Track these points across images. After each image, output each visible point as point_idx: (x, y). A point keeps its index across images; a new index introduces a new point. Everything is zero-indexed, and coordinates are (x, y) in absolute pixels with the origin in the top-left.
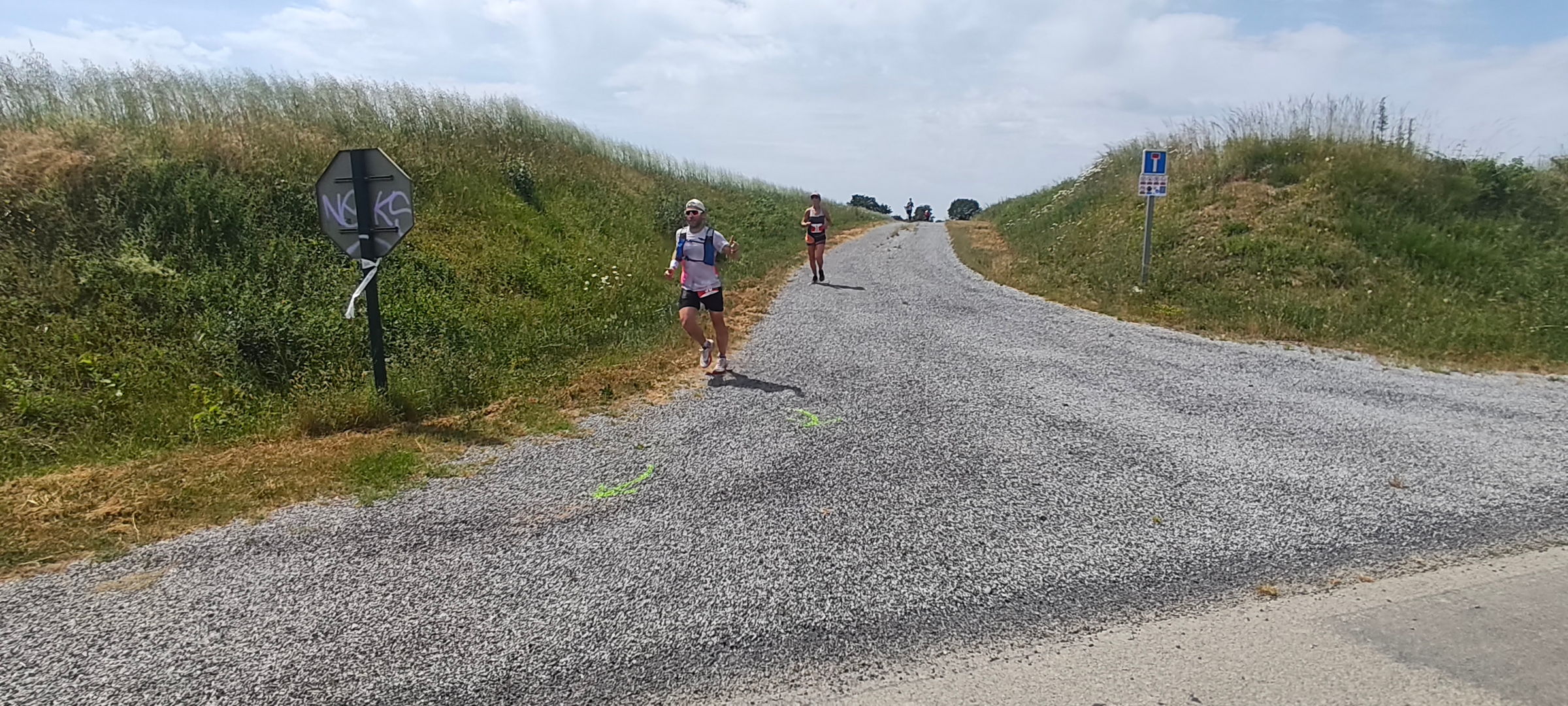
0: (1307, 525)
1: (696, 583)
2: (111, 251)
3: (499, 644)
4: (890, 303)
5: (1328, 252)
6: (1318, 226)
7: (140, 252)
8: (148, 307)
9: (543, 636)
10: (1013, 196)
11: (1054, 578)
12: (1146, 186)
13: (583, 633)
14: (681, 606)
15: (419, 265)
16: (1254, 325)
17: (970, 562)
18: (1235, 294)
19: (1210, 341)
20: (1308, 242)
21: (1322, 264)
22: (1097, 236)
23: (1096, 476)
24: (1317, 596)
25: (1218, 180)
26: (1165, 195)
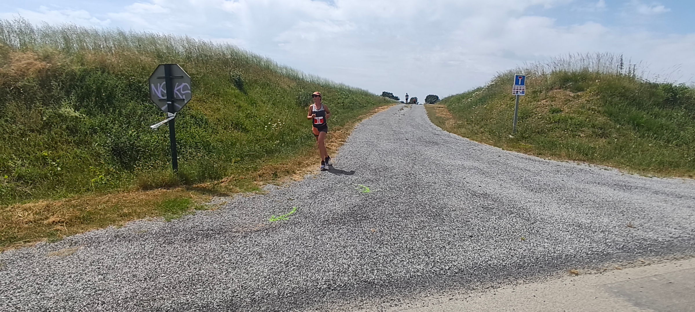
0: (591, 243)
1: (316, 260)
2: (57, 106)
3: (228, 285)
4: (400, 139)
5: (597, 122)
6: (592, 111)
7: (70, 106)
8: (73, 131)
9: (248, 282)
10: (454, 94)
11: (477, 264)
12: (516, 90)
13: (266, 281)
14: (309, 270)
15: (192, 116)
16: (563, 153)
17: (439, 255)
18: (555, 139)
19: (544, 160)
20: (588, 117)
21: (594, 127)
22: (493, 112)
23: (494, 218)
24: (597, 275)
25: (547, 89)
26: (524, 94)
